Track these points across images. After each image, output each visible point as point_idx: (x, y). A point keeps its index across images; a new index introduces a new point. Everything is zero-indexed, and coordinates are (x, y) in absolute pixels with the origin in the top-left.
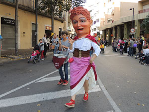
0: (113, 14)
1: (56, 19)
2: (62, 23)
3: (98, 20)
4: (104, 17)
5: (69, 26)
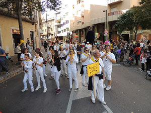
0: (83, 16)
1: (25, 20)
2: (33, 24)
3: (67, 22)
4: (74, 19)
5: (41, 28)
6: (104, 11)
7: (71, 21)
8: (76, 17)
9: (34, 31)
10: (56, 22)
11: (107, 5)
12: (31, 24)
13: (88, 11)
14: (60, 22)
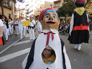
0: (41, 8)
1: (5, 7)
2: (10, 10)
3: (32, 11)
4: (36, 9)
5: (15, 13)
6: (50, 5)
7: (34, 10)
8: (37, 8)
9: (11, 14)
10: (26, 11)
11: (53, 2)
12: (9, 10)
13: (43, 5)
14: (28, 11)
